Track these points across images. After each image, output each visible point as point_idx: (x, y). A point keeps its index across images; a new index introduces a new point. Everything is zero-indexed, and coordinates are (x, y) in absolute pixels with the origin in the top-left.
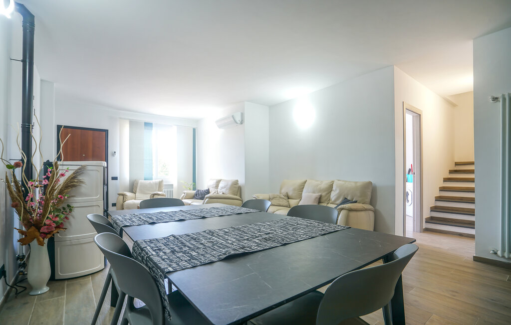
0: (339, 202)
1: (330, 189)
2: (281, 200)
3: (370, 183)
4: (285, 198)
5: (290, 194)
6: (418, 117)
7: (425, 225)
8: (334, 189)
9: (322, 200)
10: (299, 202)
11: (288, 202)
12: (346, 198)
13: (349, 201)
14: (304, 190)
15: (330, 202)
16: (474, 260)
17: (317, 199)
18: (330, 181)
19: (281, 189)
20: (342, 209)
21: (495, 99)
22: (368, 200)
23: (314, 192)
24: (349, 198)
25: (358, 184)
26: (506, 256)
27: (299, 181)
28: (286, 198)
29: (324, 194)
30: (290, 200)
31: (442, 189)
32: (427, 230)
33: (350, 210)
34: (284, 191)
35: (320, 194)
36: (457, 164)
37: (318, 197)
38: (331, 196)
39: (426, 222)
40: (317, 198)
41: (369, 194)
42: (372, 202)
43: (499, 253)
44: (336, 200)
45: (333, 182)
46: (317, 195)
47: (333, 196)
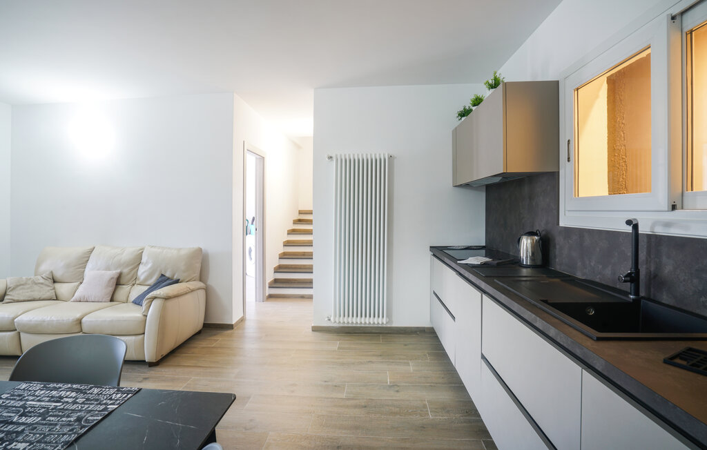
0: (152, 281)
1: (137, 261)
2: (36, 288)
3: (200, 250)
4: (47, 282)
5: (58, 275)
6: (261, 160)
7: (268, 291)
8: (144, 259)
9: (122, 281)
10: (78, 286)
11: (54, 289)
12: (163, 275)
13: (168, 279)
14: (89, 265)
15: (137, 282)
16: (313, 331)
17: (114, 281)
18: (139, 248)
19: (38, 265)
20: (155, 298)
21: (331, 158)
22: (197, 274)
23: (108, 268)
24: (168, 274)
25: (183, 252)
26: (337, 321)
27: (79, 249)
28: (49, 282)
29: (126, 271)
30: (57, 285)
31: (287, 244)
32: (271, 297)
33: (167, 298)
34: (46, 268)
35: (119, 271)
36: (301, 213)
37: (116, 277)
38: (140, 273)
39: (269, 287)
40: (112, 278)
41: (198, 265)
42: (202, 277)
43: (332, 319)
44: (146, 279)
45: (143, 249)
46: (114, 273)
47: (143, 271)
